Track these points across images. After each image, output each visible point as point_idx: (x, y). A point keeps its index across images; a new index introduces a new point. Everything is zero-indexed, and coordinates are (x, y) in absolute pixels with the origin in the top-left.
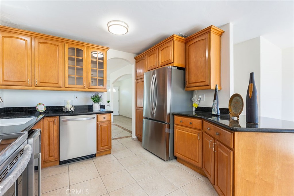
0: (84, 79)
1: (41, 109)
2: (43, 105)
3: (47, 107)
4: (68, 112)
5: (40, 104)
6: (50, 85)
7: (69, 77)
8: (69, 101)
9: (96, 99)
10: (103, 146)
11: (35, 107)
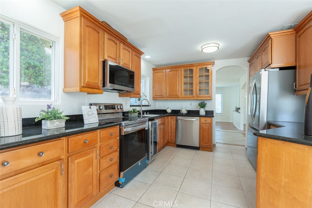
0: (194, 91)
1: (169, 111)
2: (170, 108)
3: (172, 110)
4: (183, 114)
5: (168, 108)
6: (174, 96)
7: (184, 90)
8: (184, 107)
9: (203, 105)
10: (204, 143)
11: (166, 110)
